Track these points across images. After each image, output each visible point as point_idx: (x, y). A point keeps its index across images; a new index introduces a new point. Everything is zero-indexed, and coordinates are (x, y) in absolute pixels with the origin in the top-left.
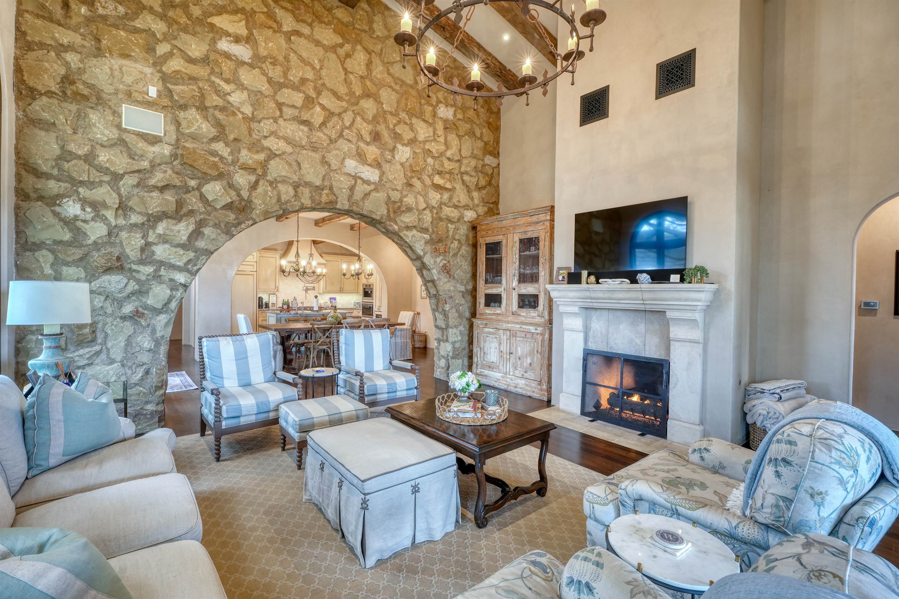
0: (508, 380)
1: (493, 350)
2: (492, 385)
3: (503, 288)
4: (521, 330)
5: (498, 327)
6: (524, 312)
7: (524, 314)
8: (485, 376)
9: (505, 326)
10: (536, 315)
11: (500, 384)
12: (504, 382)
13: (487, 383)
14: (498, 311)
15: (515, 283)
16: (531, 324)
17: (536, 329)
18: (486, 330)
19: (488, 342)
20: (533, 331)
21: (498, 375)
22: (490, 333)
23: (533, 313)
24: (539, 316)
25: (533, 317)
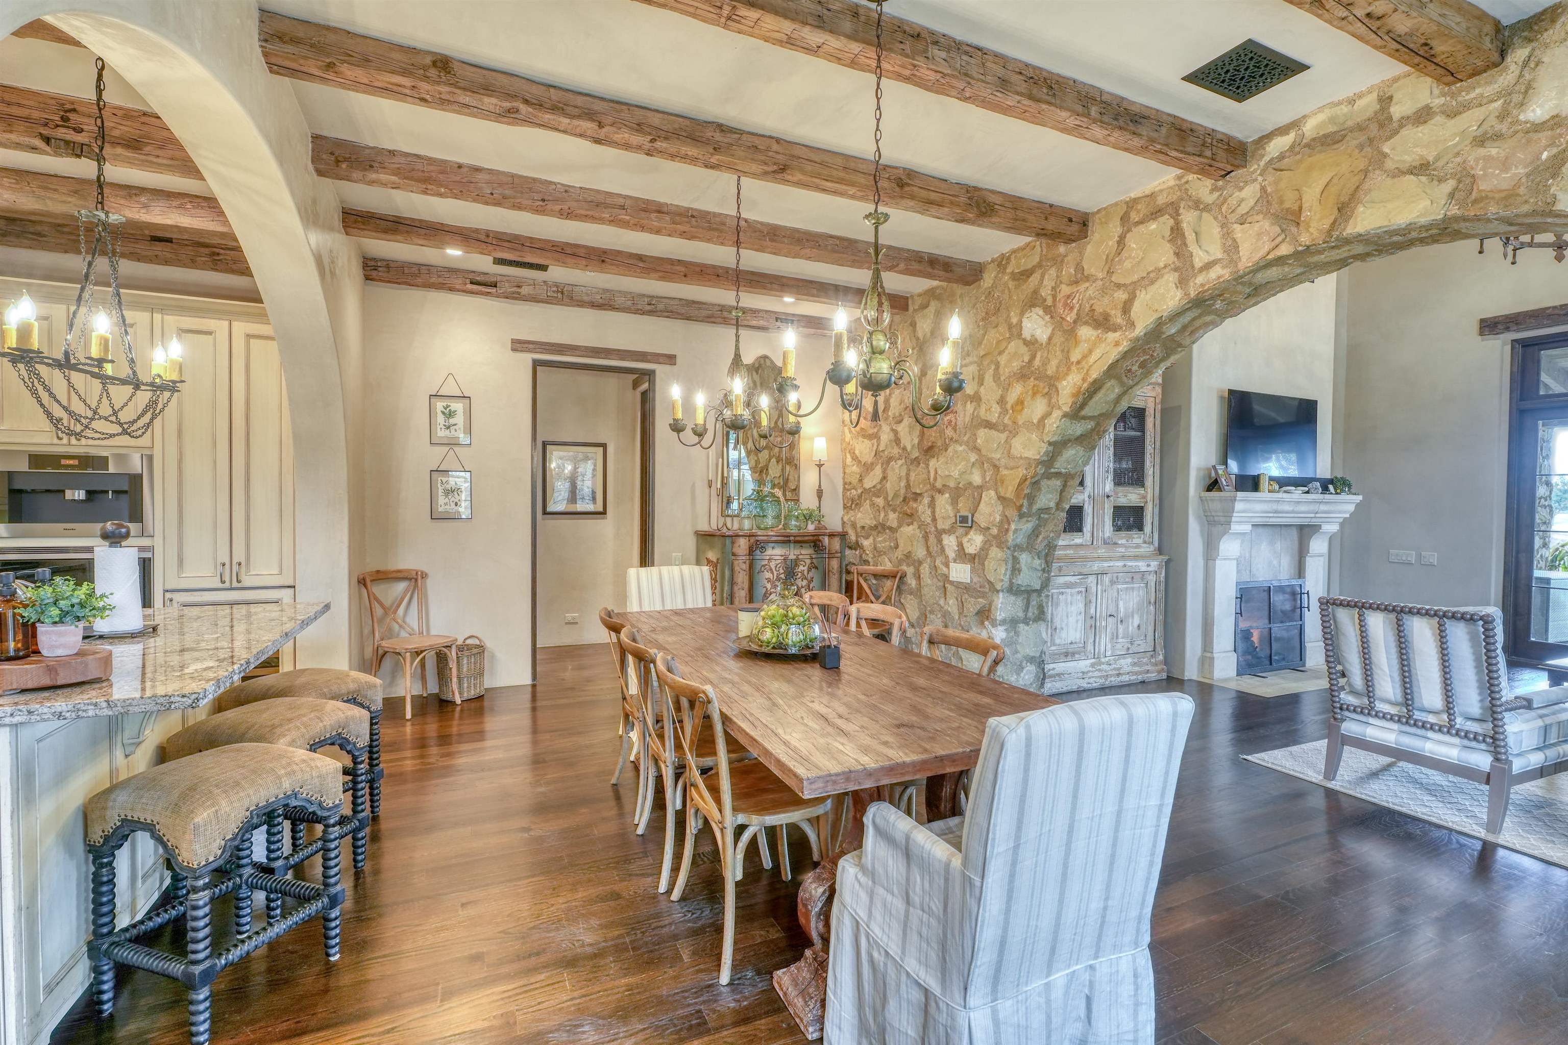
0: (1104, 667)
1: (1072, 620)
2: (1075, 688)
3: (1086, 494)
4: (1125, 569)
5: (1085, 571)
6: (1122, 539)
7: (1123, 541)
8: (1059, 675)
9: (1096, 566)
10: (1141, 541)
11: (1092, 680)
12: (1097, 674)
13: (1065, 689)
14: (1078, 541)
15: (1109, 486)
16: (1136, 558)
17: (1148, 565)
18: (1062, 580)
19: (1062, 604)
20: (1144, 569)
21: (1084, 664)
22: (1069, 586)
23: (1137, 538)
24: (1145, 542)
25: (1138, 546)
